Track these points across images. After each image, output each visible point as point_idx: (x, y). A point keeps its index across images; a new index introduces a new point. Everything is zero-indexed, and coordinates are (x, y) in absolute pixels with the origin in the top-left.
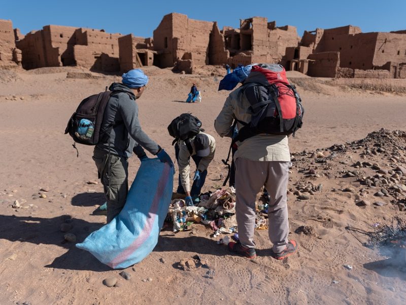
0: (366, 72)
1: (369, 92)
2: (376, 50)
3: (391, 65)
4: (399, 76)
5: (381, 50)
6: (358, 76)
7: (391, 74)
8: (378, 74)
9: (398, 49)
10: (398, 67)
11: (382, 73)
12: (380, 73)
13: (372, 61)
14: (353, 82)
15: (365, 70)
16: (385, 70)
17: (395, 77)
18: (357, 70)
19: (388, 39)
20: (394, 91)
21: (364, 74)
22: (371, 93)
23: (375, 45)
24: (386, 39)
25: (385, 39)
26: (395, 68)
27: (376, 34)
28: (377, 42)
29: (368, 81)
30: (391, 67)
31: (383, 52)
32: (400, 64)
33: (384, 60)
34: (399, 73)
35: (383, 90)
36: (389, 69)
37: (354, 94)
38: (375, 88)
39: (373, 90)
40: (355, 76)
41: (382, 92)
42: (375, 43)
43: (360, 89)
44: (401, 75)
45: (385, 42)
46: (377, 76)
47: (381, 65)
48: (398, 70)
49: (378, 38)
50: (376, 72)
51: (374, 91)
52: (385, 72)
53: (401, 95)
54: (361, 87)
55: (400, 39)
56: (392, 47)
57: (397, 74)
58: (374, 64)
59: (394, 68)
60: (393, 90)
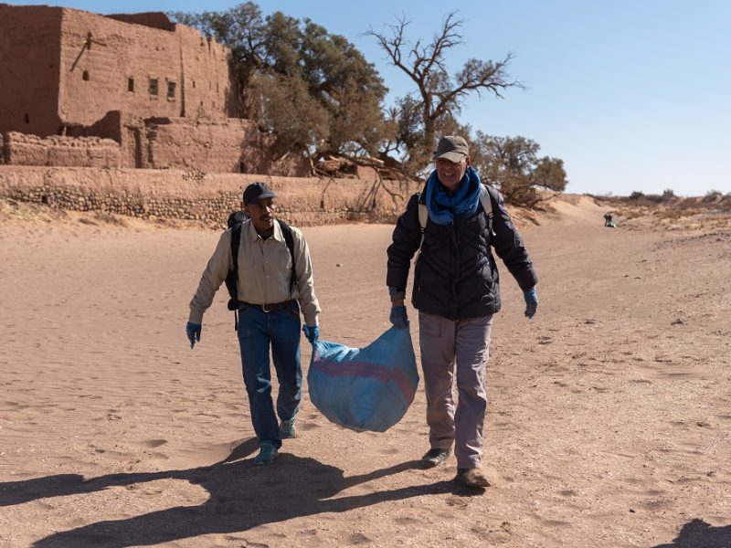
0: (47, 144)
1: (75, 216)
2: (64, 68)
3: (122, 122)
4: (151, 160)
5: (78, 72)
6: (23, 158)
7: (127, 152)
8: (88, 152)
9: (129, 72)
10: (144, 132)
11: (99, 149)
12: (92, 148)
13: (56, 109)
14: (15, 181)
15: (43, 137)
16: (106, 140)
17: (139, 165)
18: (18, 135)
19: (94, 37)
20: (152, 212)
21: (41, 152)
22: (82, 221)
23: (59, 50)
24: (90, 35)
25: (86, 33)
26: (135, 131)
27: (58, 12)
28: (63, 41)
29: (67, 177)
30: (124, 130)
31: (86, 76)
32: (147, 121)
33: (93, 106)
34: (150, 151)
35: (117, 208)
36: (118, 138)
37: (29, 225)
38: (91, 203)
39: (86, 208)
40: (13, 158)
41: (118, 217)
42: (59, 44)
43: (44, 207)
44: (155, 158)
45: (88, 45)
46: (86, 159)
47: (88, 121)
48: (144, 141)
49: (65, 26)
50: (80, 145)
51: (91, 213)
52: (107, 145)
53: (174, 226)
54: (44, 200)
55: (131, 41)
56: (111, 65)
57: (144, 153)
58: (63, 118)
59: (132, 133)
60: (147, 208)
